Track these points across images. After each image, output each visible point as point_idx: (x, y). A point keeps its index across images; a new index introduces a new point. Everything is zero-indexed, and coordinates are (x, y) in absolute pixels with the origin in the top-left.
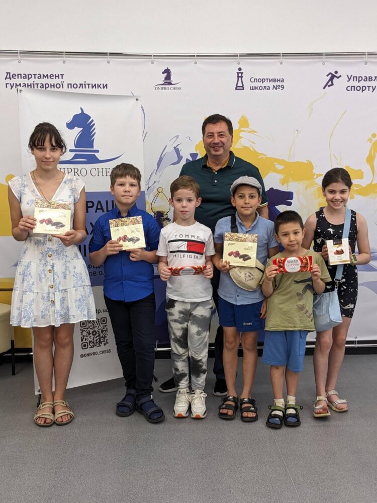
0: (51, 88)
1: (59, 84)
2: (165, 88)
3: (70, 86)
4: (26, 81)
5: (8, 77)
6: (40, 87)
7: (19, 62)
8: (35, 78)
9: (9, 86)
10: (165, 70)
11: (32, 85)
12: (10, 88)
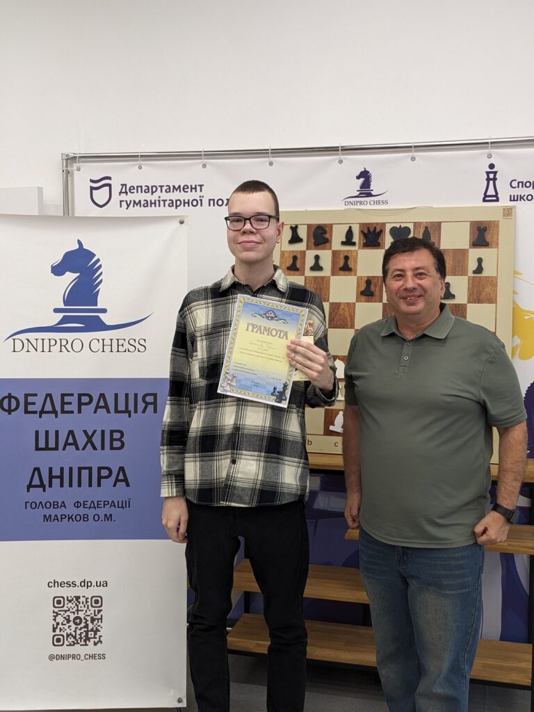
0: (184, 206)
1: (196, 200)
2: (361, 204)
3: (212, 202)
4: (149, 197)
5: (124, 190)
6: (169, 205)
7: (140, 168)
8: (161, 192)
9: (124, 204)
10: (362, 173)
11: (157, 202)
12: (126, 206)
